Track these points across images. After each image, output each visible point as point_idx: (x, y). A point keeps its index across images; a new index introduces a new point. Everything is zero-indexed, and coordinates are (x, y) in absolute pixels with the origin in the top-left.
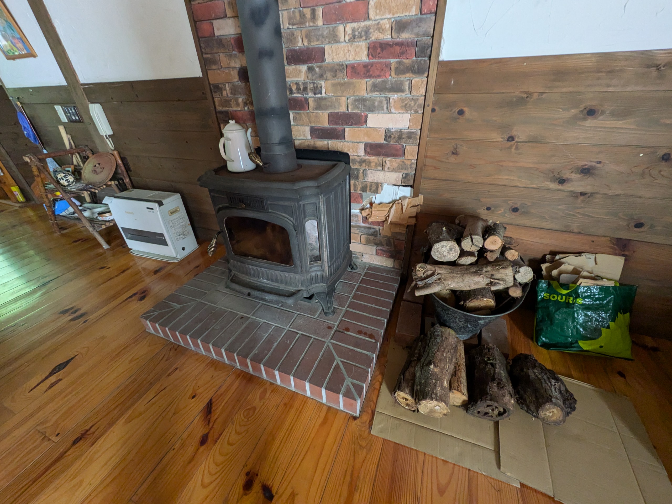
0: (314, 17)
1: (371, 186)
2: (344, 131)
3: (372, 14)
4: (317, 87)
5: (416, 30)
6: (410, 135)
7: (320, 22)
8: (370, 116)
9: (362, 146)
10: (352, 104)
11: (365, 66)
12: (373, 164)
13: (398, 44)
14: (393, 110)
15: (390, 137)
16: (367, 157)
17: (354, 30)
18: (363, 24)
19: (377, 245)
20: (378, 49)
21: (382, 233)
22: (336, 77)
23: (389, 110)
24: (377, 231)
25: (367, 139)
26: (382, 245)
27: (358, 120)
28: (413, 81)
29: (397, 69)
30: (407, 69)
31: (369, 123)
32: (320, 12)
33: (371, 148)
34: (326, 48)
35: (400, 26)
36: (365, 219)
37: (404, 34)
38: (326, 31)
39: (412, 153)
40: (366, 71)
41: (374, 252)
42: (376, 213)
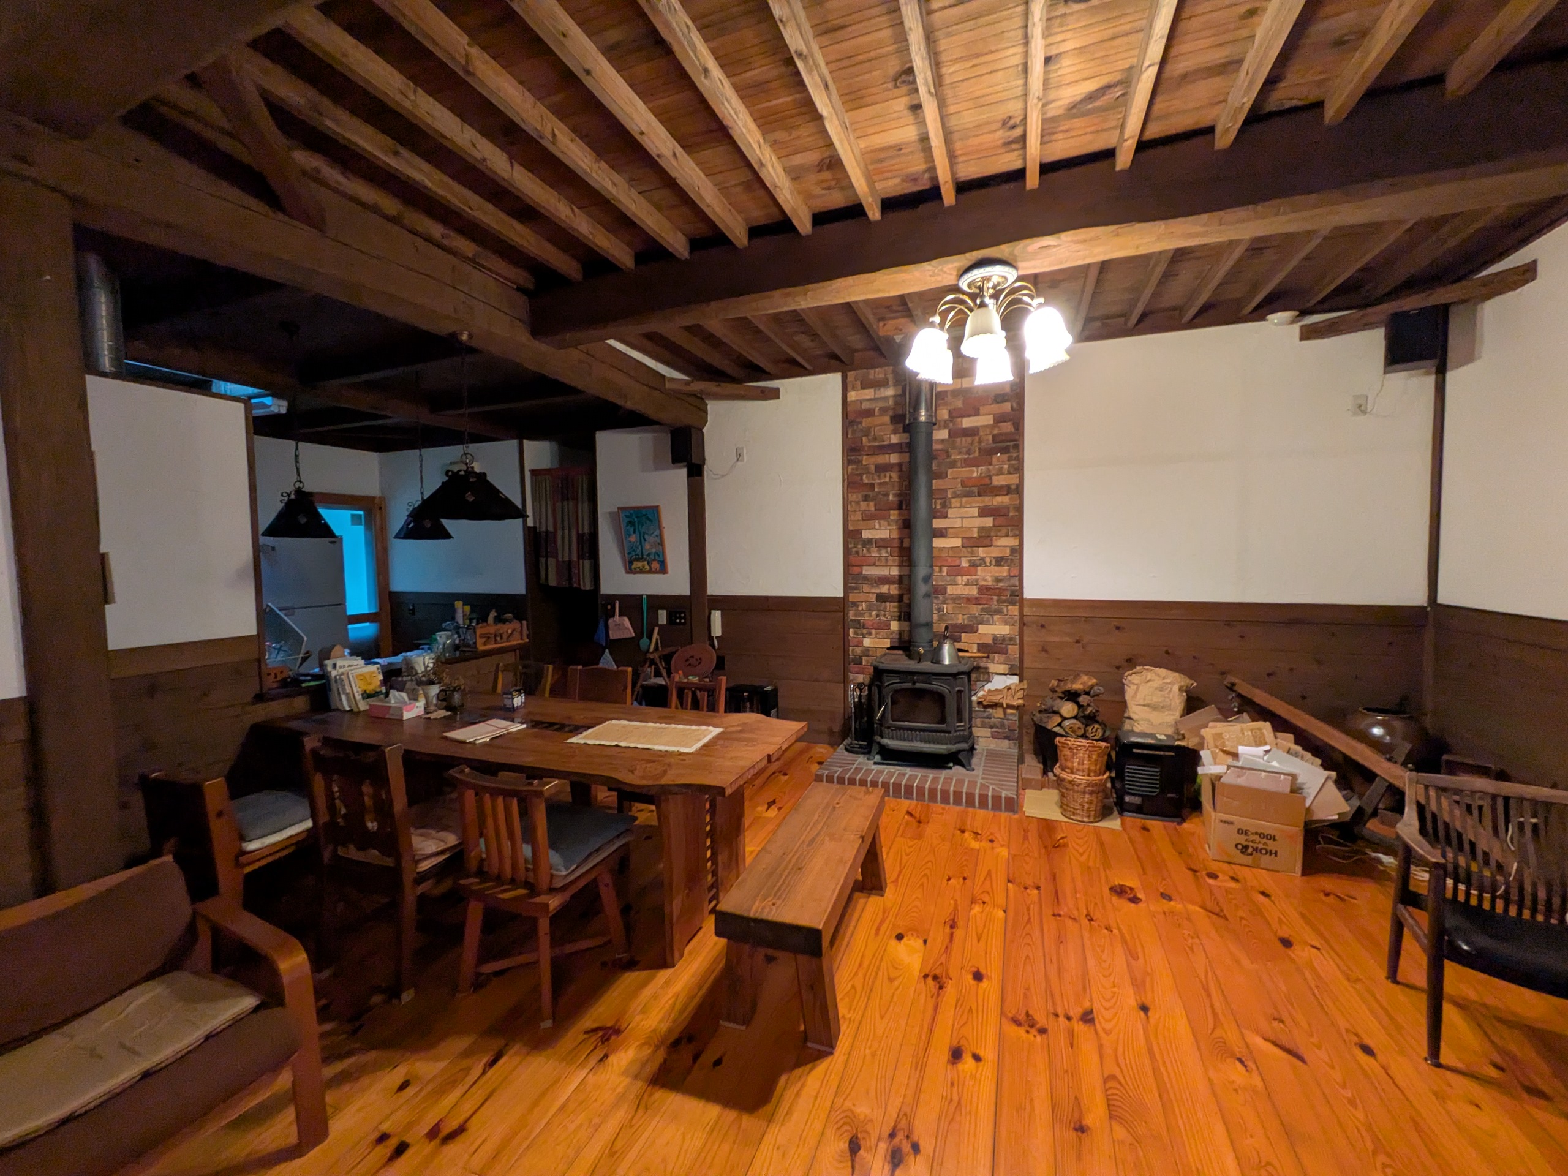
0: (941, 571)
1: (984, 675)
2: (960, 637)
3: (979, 573)
5: (1007, 583)
6: (1011, 639)
7: (945, 574)
8: (980, 626)
9: (975, 646)
10: (967, 619)
11: (976, 598)
12: (985, 659)
13: (997, 588)
14: (997, 623)
15: (996, 640)
16: (980, 653)
17: (968, 580)
18: (974, 577)
19: (991, 727)
20: (985, 590)
21: (996, 716)
22: (954, 603)
23: (994, 624)
24: (990, 714)
25: (978, 642)
26: (997, 727)
27: (971, 629)
28: (1010, 607)
29: (998, 601)
30: (1005, 601)
31: (980, 631)
32: (945, 569)
33: (982, 647)
34: (949, 587)
35: (998, 580)
36: (979, 703)
37: (1001, 584)
38: (948, 578)
39: (1013, 650)
40: (976, 601)
41: (989, 735)
42: (992, 698)
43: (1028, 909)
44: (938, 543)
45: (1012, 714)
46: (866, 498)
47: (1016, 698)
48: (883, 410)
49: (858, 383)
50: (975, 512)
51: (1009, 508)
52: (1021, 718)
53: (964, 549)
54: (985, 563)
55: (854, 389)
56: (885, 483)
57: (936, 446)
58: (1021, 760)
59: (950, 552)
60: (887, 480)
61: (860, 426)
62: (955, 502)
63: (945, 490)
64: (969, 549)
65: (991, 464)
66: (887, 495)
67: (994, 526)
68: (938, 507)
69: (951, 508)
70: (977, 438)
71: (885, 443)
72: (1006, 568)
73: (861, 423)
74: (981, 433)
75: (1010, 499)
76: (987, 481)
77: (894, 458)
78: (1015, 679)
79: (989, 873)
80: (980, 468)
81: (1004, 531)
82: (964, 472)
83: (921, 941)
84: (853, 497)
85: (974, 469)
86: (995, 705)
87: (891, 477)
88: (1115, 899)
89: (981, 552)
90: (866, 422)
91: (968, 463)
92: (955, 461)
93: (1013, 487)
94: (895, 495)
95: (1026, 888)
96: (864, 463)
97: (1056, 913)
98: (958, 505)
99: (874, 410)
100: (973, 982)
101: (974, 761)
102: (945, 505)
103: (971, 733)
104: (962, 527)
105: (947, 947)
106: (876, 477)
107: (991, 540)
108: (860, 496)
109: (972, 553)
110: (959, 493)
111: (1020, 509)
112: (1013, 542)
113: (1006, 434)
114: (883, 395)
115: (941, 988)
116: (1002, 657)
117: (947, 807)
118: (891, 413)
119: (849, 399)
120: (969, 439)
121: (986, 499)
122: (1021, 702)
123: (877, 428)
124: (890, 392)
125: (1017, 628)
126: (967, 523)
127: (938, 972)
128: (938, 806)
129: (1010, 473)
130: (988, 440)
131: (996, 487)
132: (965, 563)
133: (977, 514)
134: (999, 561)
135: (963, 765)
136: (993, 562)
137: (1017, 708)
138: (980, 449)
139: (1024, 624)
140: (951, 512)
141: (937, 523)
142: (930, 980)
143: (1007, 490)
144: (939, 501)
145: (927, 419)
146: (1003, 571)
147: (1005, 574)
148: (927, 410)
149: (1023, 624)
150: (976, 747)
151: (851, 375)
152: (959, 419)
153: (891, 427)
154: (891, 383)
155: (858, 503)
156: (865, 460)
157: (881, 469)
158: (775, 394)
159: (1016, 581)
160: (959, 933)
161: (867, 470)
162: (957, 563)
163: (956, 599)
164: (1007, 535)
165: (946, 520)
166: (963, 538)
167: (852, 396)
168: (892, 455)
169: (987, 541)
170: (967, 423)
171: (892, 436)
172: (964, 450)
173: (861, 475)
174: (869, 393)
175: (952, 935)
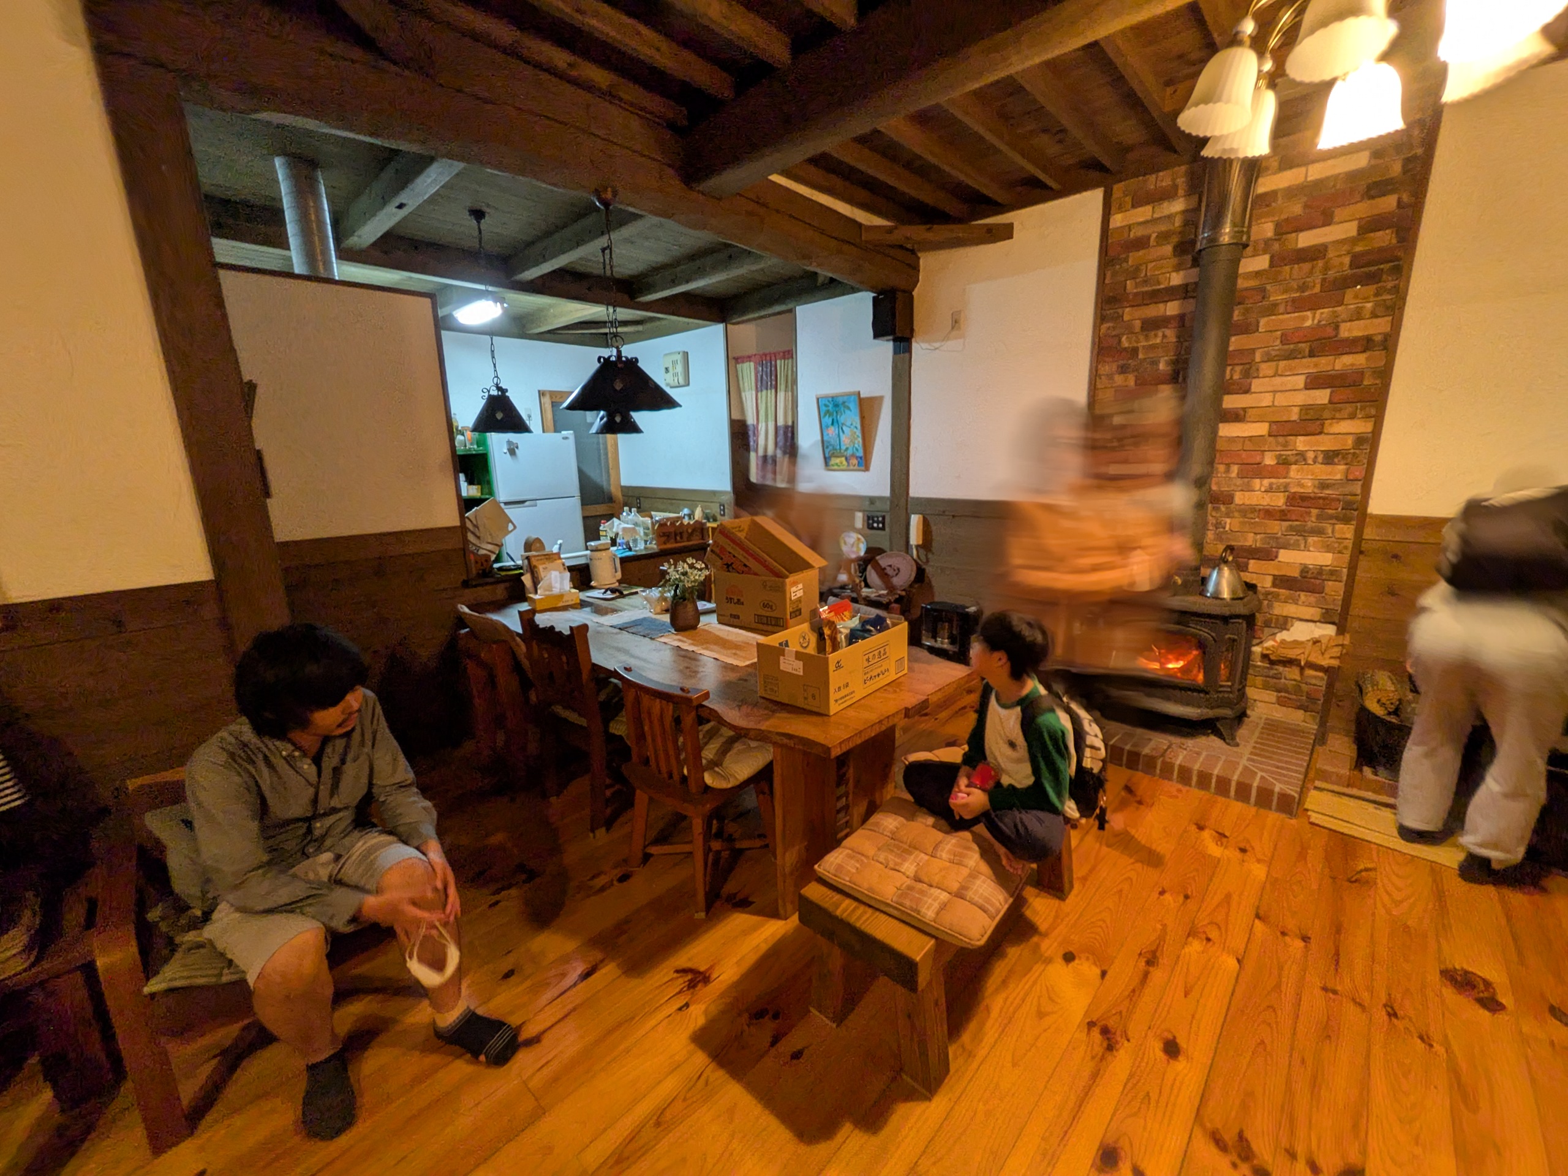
0: (1228, 471)
1: (1277, 620)
2: (1248, 564)
3: (1292, 474)
4: (1220, 523)
5: (1340, 490)
6: (1332, 573)
7: (1234, 475)
8: (1282, 551)
9: (1269, 579)
10: (1261, 540)
11: (1282, 511)
12: (1283, 597)
13: (1320, 498)
14: (1311, 549)
15: (1307, 572)
16: (1276, 590)
17: (1271, 484)
18: (1281, 481)
19: (1279, 691)
20: (1298, 500)
21: (1289, 676)
22: (1245, 516)
23: (1306, 548)
24: (1280, 673)
25: (1276, 573)
26: (1287, 692)
27: (1266, 554)
28: (1337, 527)
29: (1319, 517)
30: (1331, 517)
31: (1280, 558)
32: (1235, 469)
33: (1282, 581)
34: (1238, 493)
35: (1323, 485)
36: (1265, 657)
37: (1328, 492)
38: (1239, 482)
39: (1335, 589)
40: (1282, 515)
41: (1274, 700)
42: (1283, 651)
43: (1281, 968)
44: (1226, 430)
45: (1316, 677)
46: (1123, 370)
47: (1327, 656)
48: (1163, 237)
49: (1128, 199)
50: (1300, 381)
51: (1362, 373)
52: (1330, 685)
53: (1271, 439)
54: (1305, 460)
55: (1121, 209)
56: (1153, 347)
57: (1241, 284)
58: (1321, 739)
59: (1247, 442)
60: (1158, 341)
61: (1124, 265)
62: (1266, 368)
63: (1253, 351)
64: (1281, 439)
65: (1341, 303)
66: (1155, 363)
67: (1330, 402)
68: (1236, 377)
69: (1258, 377)
70: (1320, 263)
71: (1162, 286)
72: (1342, 467)
73: (1126, 260)
74: (1331, 254)
75: (1367, 359)
76: (1330, 332)
77: (1172, 308)
78: (1330, 630)
79: (1228, 897)
80: (1319, 312)
81: (1349, 408)
82: (1288, 320)
83: (1098, 971)
84: (1105, 369)
85: (1309, 313)
86: (1289, 662)
87: (1164, 336)
88: (1449, 993)
89: (1301, 443)
90: (1134, 257)
91: (1298, 305)
92: (1275, 305)
93: (1379, 338)
94: (1168, 363)
95: (1283, 934)
96: (1126, 318)
97: (1329, 985)
98: (1271, 372)
99: (1149, 238)
100: (1160, 1055)
101: (1242, 732)
102: (1250, 372)
103: (1242, 694)
104: (1273, 406)
105: (1134, 991)
106: (1141, 337)
107: (1323, 425)
108: (1114, 367)
109: (1285, 445)
110: (1273, 353)
111: (1385, 374)
112: (1361, 426)
113: (1381, 250)
114: (1166, 212)
115: (1110, 1048)
116: (1312, 598)
117: (1185, 789)
118: (1175, 239)
119: (1111, 227)
120: (1306, 266)
121: (1323, 360)
122: (1335, 663)
123: (1150, 266)
124: (1178, 206)
125: (1347, 556)
126: (1281, 400)
127: (1111, 1023)
128: (1173, 786)
129: (1374, 315)
130: (1341, 264)
131: (1347, 340)
132: (1269, 460)
133: (1302, 385)
134: (1330, 457)
135: (1221, 736)
136: (1320, 459)
137: (1326, 670)
138: (1324, 280)
139: (1361, 552)
140: (1256, 385)
141: (1231, 402)
142: (1096, 1033)
143: (1366, 344)
144: (1238, 369)
145: (1232, 237)
146: (1337, 472)
147: (1338, 477)
148: (1234, 225)
149: (1358, 551)
150: (1249, 712)
151: (1118, 189)
152: (1294, 235)
153: (1174, 261)
154: (1181, 192)
155: (1110, 377)
156: (1128, 314)
157: (1151, 325)
158: (1006, 233)
159: (1357, 488)
160: (1158, 975)
161: (1129, 330)
162: (1258, 459)
163: (1247, 511)
164: (1352, 417)
165: (1247, 396)
166: (1271, 423)
167: (1118, 220)
168: (1169, 304)
169: (1314, 427)
170: (1306, 239)
171: (1174, 275)
172: (1295, 285)
173: (1119, 337)
174: (1144, 213)
175: (1146, 975)
